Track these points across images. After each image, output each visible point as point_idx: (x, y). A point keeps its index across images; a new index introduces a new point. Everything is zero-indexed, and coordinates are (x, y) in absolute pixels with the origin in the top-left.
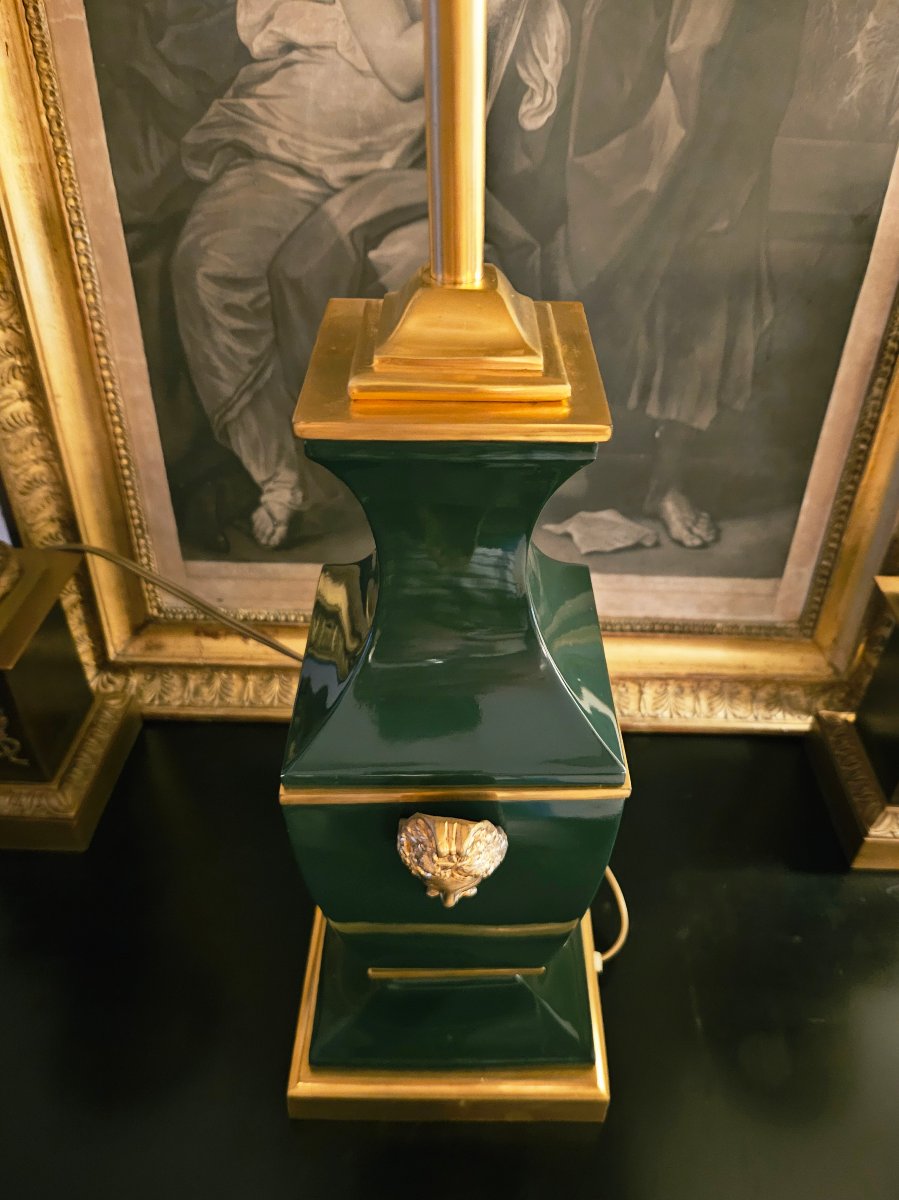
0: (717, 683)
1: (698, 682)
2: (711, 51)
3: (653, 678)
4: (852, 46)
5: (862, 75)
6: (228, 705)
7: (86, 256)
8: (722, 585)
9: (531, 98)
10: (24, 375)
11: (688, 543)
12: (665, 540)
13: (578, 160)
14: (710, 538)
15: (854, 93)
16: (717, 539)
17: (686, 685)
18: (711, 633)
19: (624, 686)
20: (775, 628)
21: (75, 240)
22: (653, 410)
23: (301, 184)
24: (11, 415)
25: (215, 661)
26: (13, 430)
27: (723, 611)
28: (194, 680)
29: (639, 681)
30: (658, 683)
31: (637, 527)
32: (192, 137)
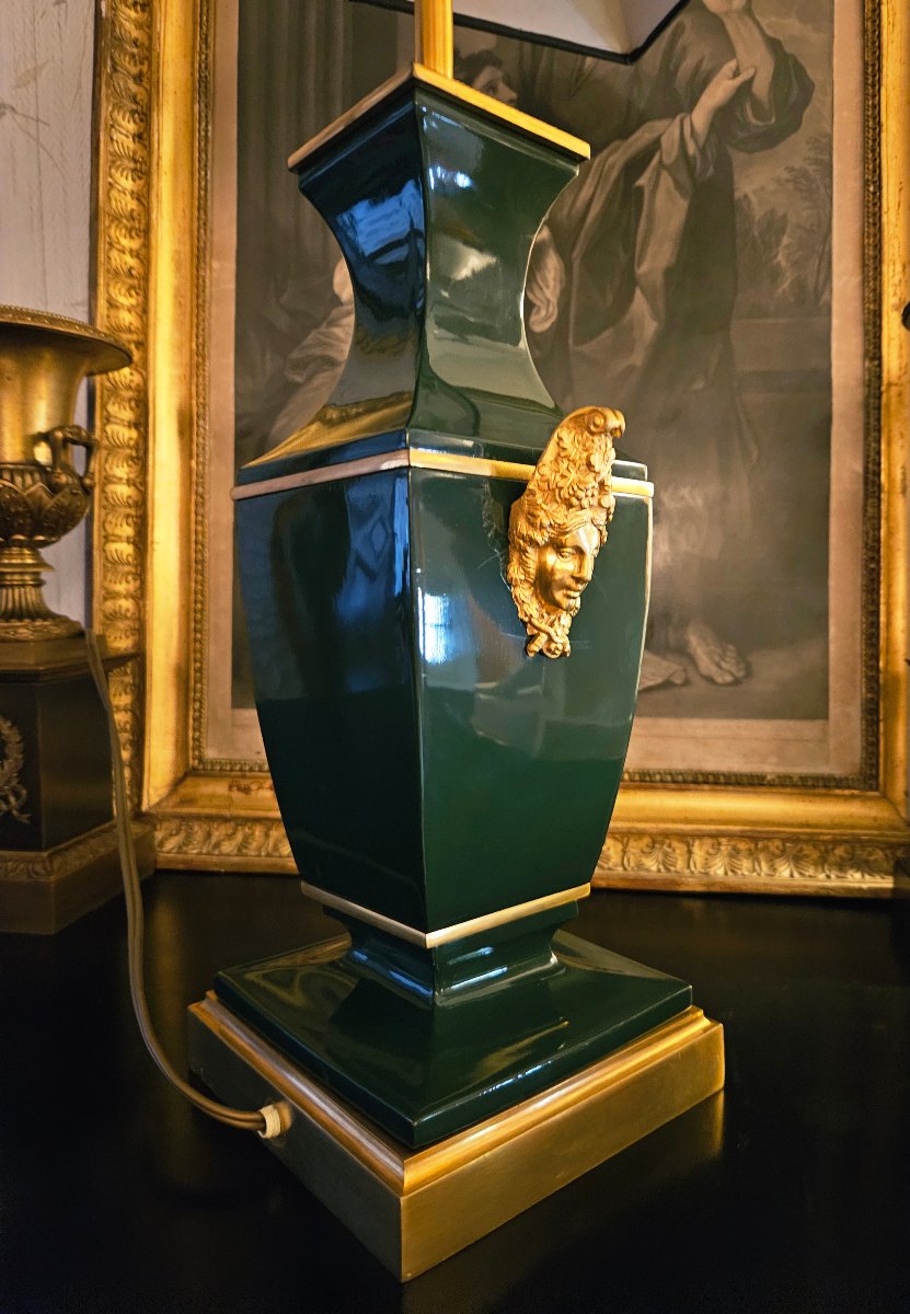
0: (778, 843)
1: (756, 838)
2: (668, 272)
3: (700, 836)
4: (776, 256)
5: (788, 274)
7: (204, 438)
8: (765, 728)
9: (538, 312)
10: (135, 523)
11: (719, 680)
12: (695, 678)
13: (580, 348)
14: (741, 674)
15: (786, 286)
16: (749, 675)
17: (742, 846)
18: (761, 785)
19: (670, 846)
20: (835, 779)
21: (198, 426)
24: (116, 551)
25: (242, 813)
26: (114, 563)
27: (774, 760)
28: (218, 832)
29: (686, 838)
30: (709, 841)
31: (665, 664)
32: (295, 355)
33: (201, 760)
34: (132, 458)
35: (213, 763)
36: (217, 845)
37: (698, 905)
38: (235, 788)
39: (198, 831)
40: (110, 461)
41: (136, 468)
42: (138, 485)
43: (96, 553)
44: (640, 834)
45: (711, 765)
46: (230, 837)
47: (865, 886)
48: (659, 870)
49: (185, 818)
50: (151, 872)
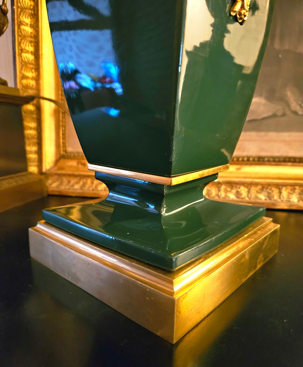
3: (285, 185)
10: (34, 46)
11: (300, 113)
19: (271, 189)
24: (26, 57)
25: (83, 173)
26: (25, 63)
28: (73, 181)
29: (279, 187)
30: (289, 188)
31: (274, 106)
33: (65, 151)
34: (32, 15)
35: (71, 153)
36: (73, 186)
37: (284, 214)
38: (80, 164)
39: (65, 180)
40: (22, 14)
41: (34, 20)
42: (35, 27)
43: (17, 57)
44: (256, 184)
45: (292, 153)
46: (77, 183)
48: (266, 199)
49: (60, 175)
50: (45, 195)
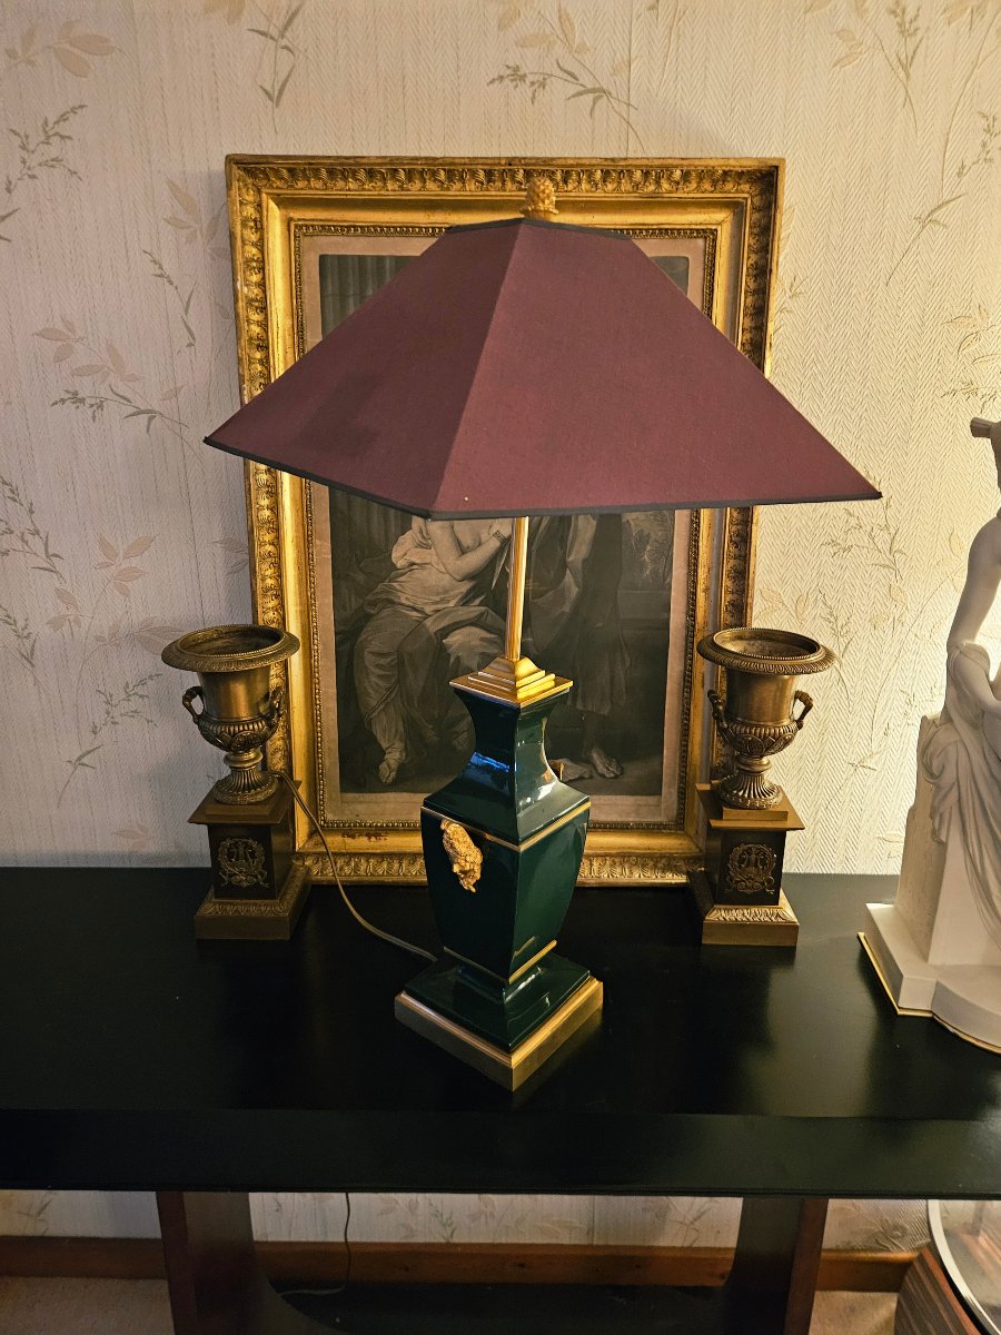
0: (634, 858)
1: (624, 857)
2: (585, 561)
4: (643, 556)
5: (649, 566)
6: (359, 875)
8: (629, 800)
11: (608, 776)
12: (595, 775)
14: (619, 773)
15: (648, 573)
16: (622, 773)
17: (617, 860)
18: (628, 829)
20: (663, 824)
22: (579, 706)
23: (415, 614)
27: (633, 815)
31: (580, 768)
32: (369, 597)
33: (325, 821)
35: (333, 823)
46: (347, 865)
47: (673, 882)
49: (320, 854)
